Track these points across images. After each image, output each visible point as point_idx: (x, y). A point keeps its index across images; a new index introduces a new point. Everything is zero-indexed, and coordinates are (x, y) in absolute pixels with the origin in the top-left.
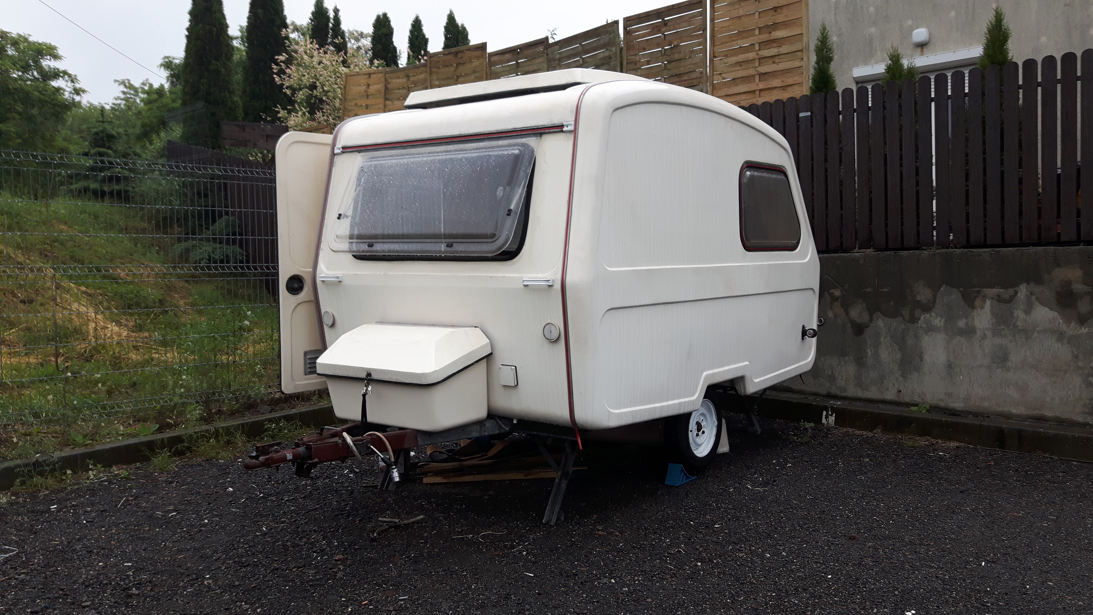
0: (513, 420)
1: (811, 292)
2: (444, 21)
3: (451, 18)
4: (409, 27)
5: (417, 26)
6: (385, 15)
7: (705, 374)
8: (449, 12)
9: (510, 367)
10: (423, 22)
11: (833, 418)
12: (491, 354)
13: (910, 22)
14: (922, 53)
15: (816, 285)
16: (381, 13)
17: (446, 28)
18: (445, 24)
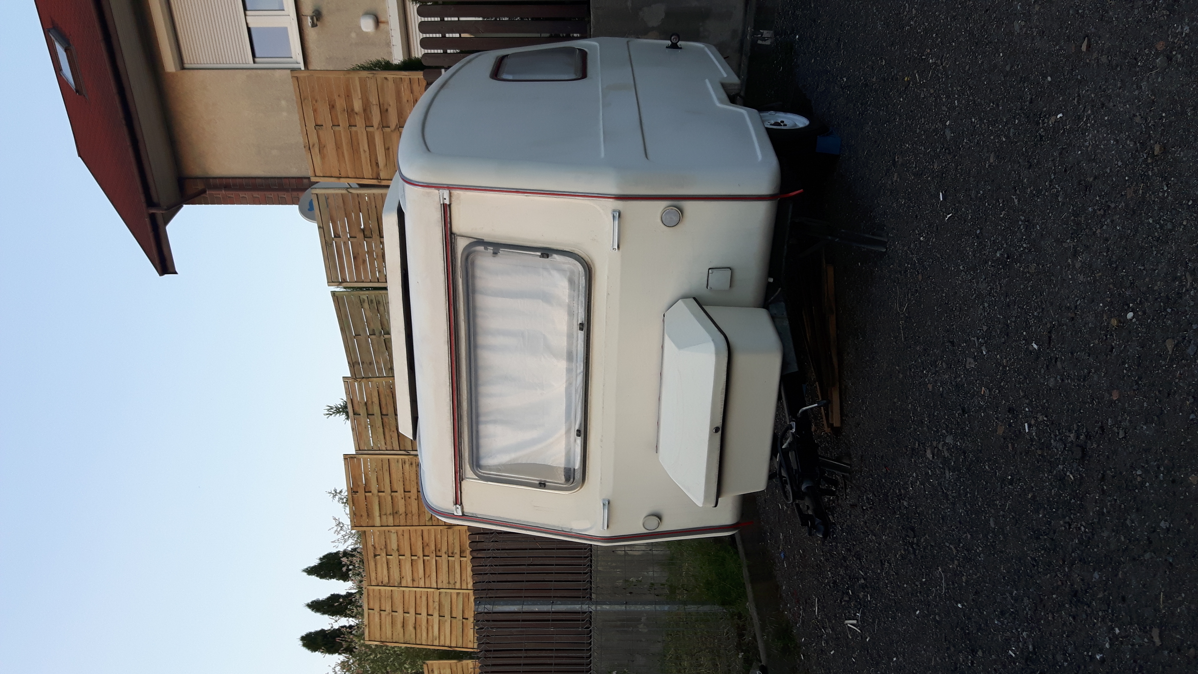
0: (769, 283)
1: (630, 43)
2: (314, 578)
3: (311, 571)
4: (318, 615)
5: (317, 606)
6: (303, 638)
7: (718, 105)
8: (305, 574)
9: (710, 275)
10: (314, 599)
11: (765, 32)
12: (694, 298)
13: (353, 35)
14: (386, 23)
15: (624, 40)
16: (301, 643)
17: (322, 577)
18: (318, 578)
